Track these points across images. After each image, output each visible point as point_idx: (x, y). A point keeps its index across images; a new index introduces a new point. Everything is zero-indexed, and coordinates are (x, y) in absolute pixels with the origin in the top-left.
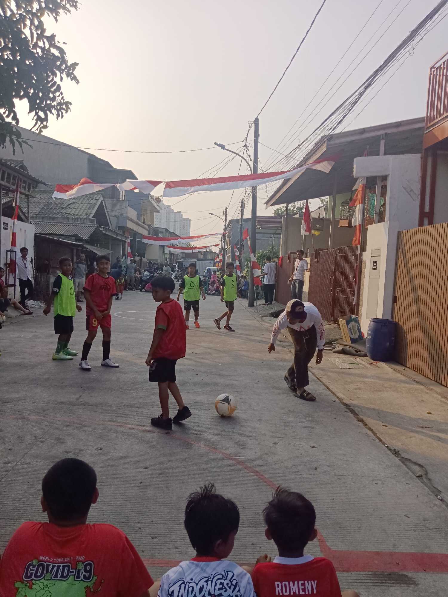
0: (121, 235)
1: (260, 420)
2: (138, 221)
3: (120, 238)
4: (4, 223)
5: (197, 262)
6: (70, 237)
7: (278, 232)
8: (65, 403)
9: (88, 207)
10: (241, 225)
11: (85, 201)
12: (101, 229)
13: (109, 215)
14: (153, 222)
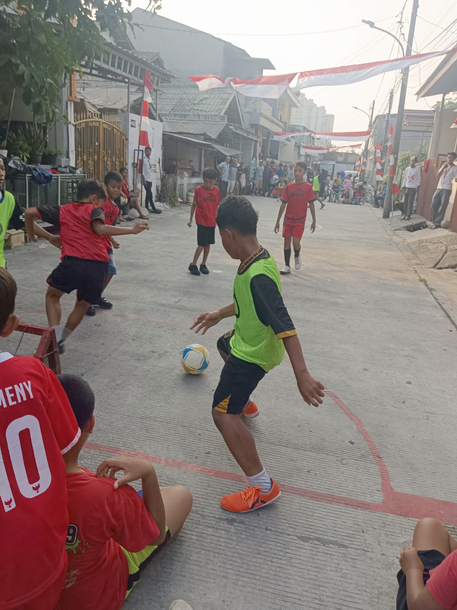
0: (253, 134)
1: (355, 343)
2: (272, 118)
3: (252, 138)
4: (132, 120)
5: (336, 165)
6: (199, 136)
7: (430, 129)
8: (164, 305)
9: (220, 102)
10: (388, 121)
11: (218, 95)
12: (231, 127)
13: (241, 111)
14: (289, 118)
